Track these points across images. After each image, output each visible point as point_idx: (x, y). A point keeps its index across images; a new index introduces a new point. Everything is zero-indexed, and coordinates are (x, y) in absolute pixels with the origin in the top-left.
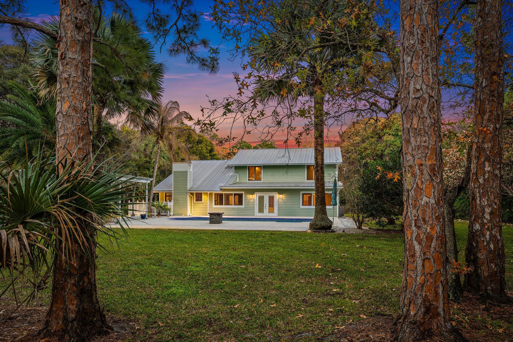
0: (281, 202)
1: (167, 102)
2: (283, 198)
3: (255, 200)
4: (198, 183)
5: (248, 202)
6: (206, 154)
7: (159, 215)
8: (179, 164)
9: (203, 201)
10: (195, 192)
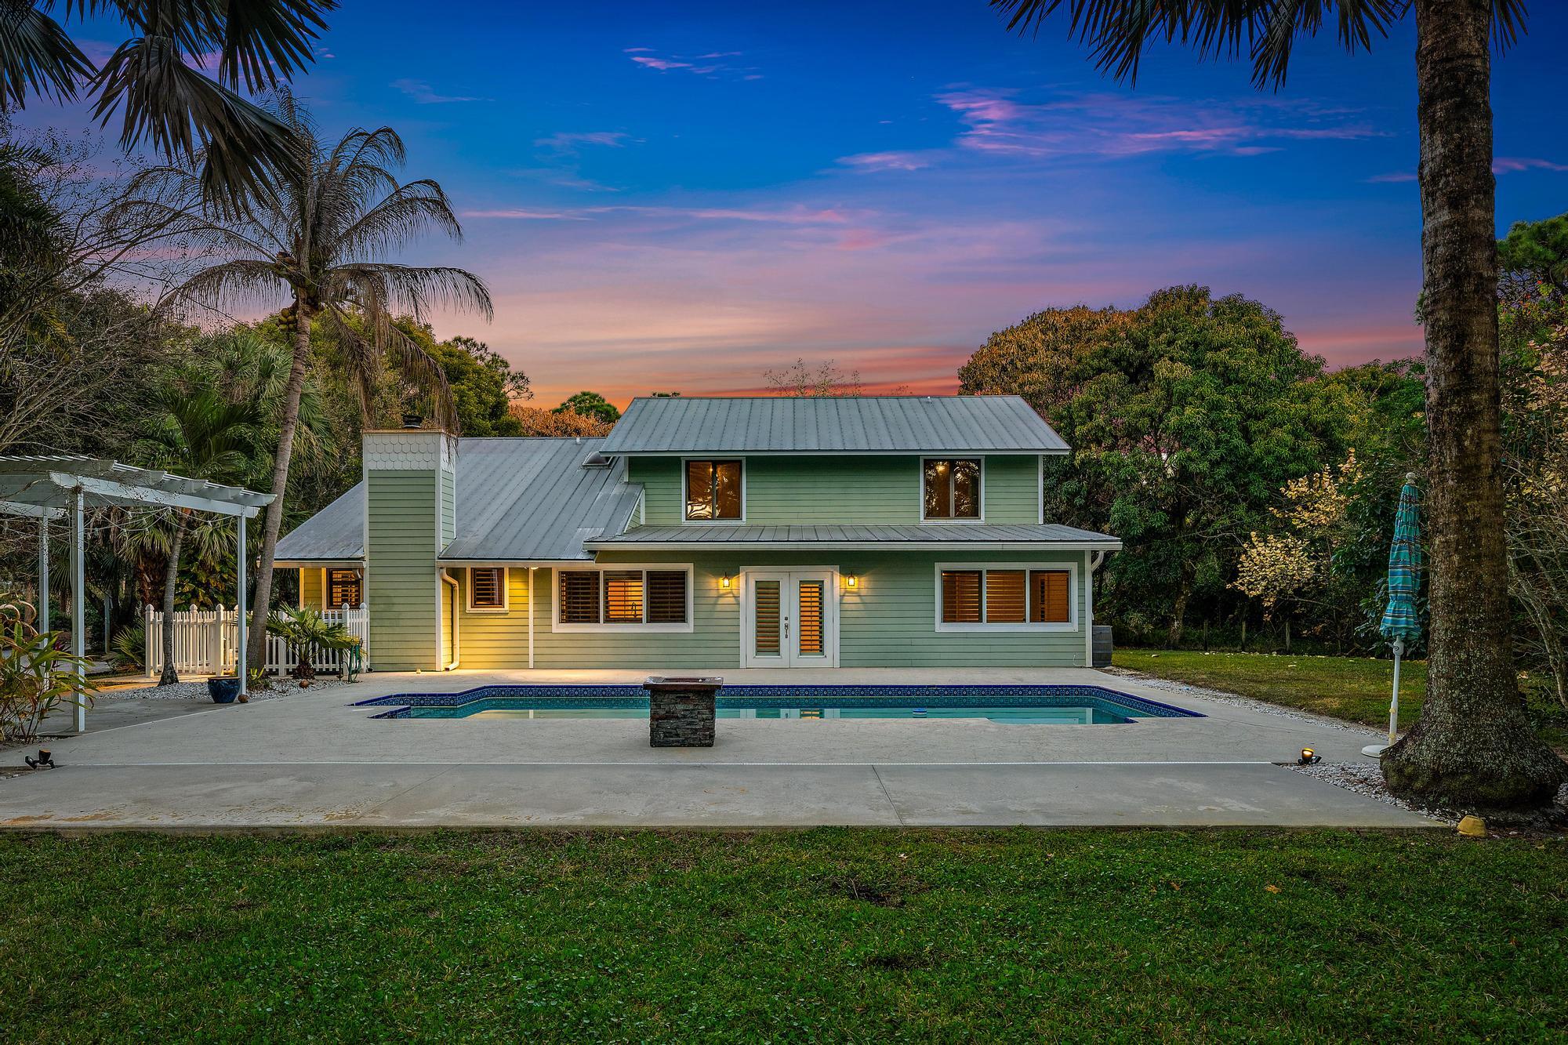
0: (853, 607)
1: (341, 136)
2: (864, 592)
3: (742, 599)
4: (482, 527)
5: (709, 608)
6: (479, 421)
7: (303, 673)
8: (394, 439)
9: (507, 607)
10: (468, 566)
